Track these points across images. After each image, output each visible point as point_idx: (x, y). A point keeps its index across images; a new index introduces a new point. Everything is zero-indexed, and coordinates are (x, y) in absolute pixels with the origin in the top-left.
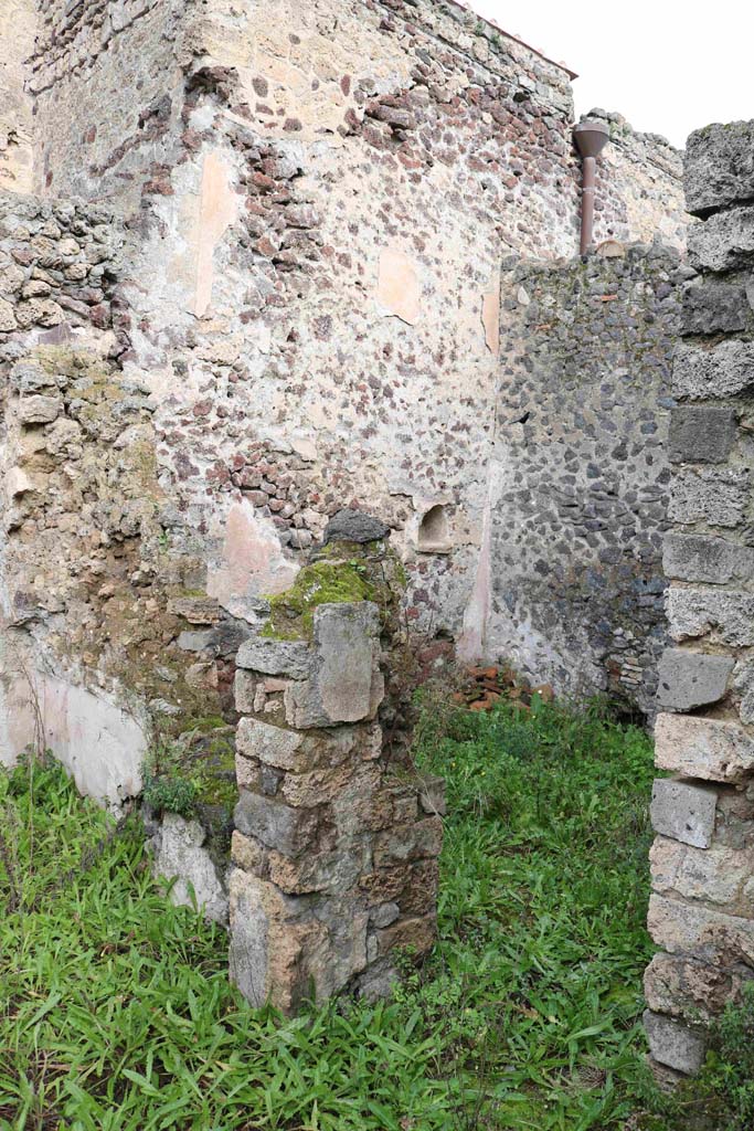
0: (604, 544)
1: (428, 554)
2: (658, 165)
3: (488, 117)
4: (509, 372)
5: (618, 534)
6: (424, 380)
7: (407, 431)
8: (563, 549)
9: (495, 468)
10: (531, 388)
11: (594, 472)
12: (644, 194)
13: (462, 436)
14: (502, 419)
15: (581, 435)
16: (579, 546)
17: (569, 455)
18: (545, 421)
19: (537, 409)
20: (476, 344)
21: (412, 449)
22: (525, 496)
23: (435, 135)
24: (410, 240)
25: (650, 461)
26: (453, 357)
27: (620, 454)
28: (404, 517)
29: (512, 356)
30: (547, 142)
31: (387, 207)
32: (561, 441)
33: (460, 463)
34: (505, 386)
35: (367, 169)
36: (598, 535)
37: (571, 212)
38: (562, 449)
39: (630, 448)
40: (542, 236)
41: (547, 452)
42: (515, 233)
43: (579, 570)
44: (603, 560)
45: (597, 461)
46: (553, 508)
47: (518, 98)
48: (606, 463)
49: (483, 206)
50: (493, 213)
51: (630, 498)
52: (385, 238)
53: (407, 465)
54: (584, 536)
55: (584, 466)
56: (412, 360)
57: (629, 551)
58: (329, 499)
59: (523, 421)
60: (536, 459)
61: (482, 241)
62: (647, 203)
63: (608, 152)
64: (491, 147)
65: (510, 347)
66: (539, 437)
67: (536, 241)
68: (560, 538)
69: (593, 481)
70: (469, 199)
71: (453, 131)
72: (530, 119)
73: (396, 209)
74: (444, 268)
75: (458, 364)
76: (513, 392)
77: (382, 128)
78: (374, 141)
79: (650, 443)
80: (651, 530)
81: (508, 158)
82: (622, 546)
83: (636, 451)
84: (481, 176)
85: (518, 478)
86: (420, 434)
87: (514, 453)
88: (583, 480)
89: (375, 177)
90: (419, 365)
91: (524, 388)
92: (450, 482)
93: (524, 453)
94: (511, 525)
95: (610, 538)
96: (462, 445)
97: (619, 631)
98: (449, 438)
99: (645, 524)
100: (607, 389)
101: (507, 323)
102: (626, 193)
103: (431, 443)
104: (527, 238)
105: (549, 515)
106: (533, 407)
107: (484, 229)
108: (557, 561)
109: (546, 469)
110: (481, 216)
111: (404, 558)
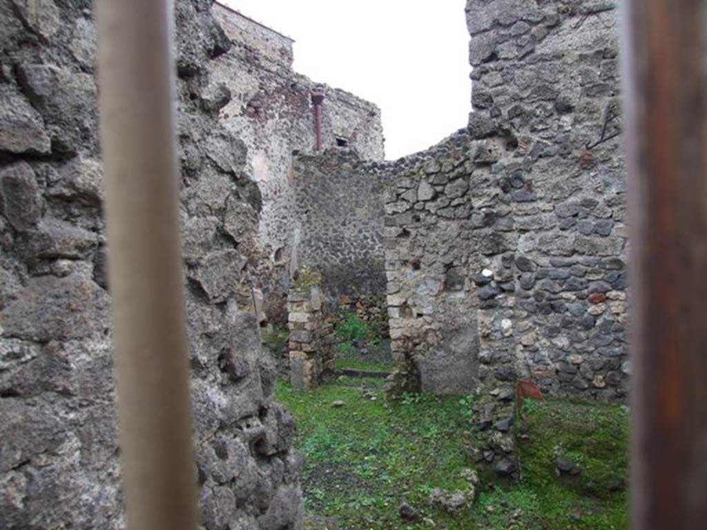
0: (341, 257)
1: (277, 266)
2: (341, 100)
3: (283, 97)
4: (299, 195)
5: (346, 253)
6: (272, 202)
7: (268, 222)
8: (326, 259)
9: (297, 231)
10: (308, 200)
11: (335, 231)
12: (337, 114)
13: (285, 221)
14: (297, 212)
15: (329, 218)
16: (331, 258)
17: (325, 225)
18: (315, 213)
19: (311, 208)
20: (286, 186)
21: (270, 229)
22: (310, 241)
23: (267, 109)
24: (263, 151)
25: (355, 226)
26: (279, 191)
27: (344, 224)
28: (269, 253)
29: (299, 189)
30: (304, 102)
31: (255, 140)
32: (322, 220)
33: (285, 231)
34: (297, 200)
35: (249, 127)
36: (339, 254)
37: (312, 126)
38: (322, 223)
39: (347, 222)
40: (304, 139)
41: (316, 224)
42: (295, 140)
43: (333, 266)
44: (341, 262)
45: (336, 227)
46: (321, 245)
47: (292, 86)
48: (339, 227)
49: (284, 132)
50: (287, 134)
51: (349, 240)
52: (256, 151)
53: (269, 234)
54: (333, 254)
55: (331, 229)
56: (267, 195)
57: (350, 258)
58: (247, 250)
59: (306, 213)
60: (312, 228)
61: (285, 146)
62: (338, 117)
63: (325, 101)
64: (285, 108)
65: (298, 185)
66: (313, 219)
67: (303, 141)
68: (324, 256)
69: (335, 234)
70: (280, 130)
71: (273, 105)
72: (297, 94)
73: (258, 140)
74: (274, 158)
75: (282, 194)
76: (301, 202)
77: (252, 110)
78: (250, 115)
79: (354, 220)
80: (357, 250)
81: (291, 111)
82: (347, 257)
83: (350, 223)
84: (283, 120)
85: (306, 234)
86: (272, 222)
87: (304, 225)
88: (331, 233)
89: (251, 130)
90: (269, 197)
91: (305, 201)
92: (282, 238)
93: (308, 225)
94: (305, 252)
95: (343, 254)
96: (285, 224)
97: (349, 286)
98: (281, 222)
99: (355, 248)
100: (337, 201)
101: (296, 176)
102: (331, 115)
103: (275, 225)
104: (299, 141)
105: (319, 248)
106: (309, 208)
107: (285, 140)
108: (324, 265)
109: (317, 230)
110: (284, 136)
111: (271, 268)
